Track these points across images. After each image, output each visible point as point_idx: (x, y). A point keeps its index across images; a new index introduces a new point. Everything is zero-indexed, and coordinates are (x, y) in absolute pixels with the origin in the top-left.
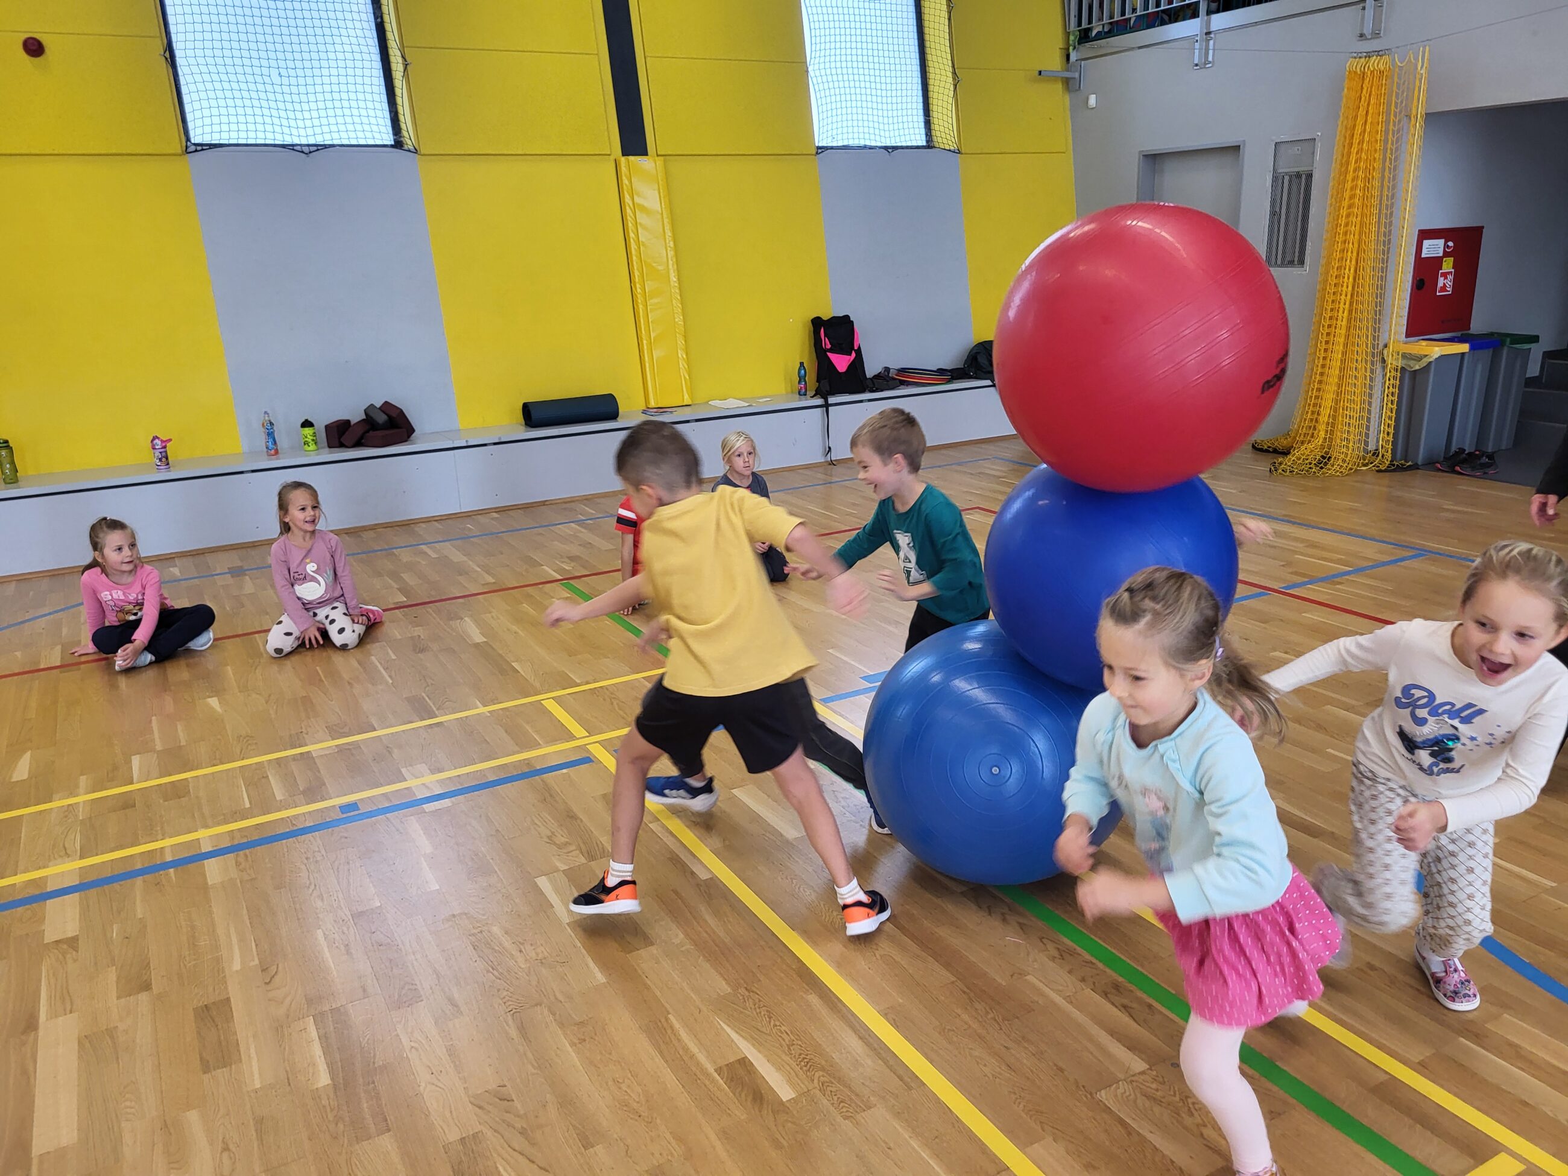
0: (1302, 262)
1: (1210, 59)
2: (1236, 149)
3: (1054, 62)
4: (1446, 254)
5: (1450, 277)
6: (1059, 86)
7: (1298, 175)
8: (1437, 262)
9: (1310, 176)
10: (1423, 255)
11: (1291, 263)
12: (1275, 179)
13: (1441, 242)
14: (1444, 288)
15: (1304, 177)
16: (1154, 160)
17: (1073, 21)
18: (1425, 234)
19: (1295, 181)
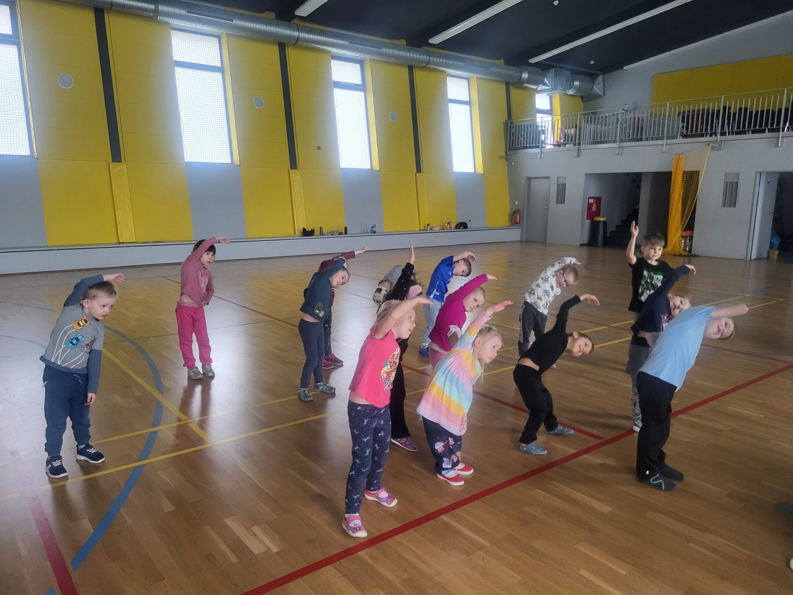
0: (564, 203)
1: (542, 157)
2: (549, 177)
3: (503, 154)
4: (594, 202)
5: (595, 207)
6: (504, 160)
7: (563, 184)
8: (592, 204)
9: (565, 184)
10: (590, 202)
11: (562, 203)
12: (557, 184)
13: (593, 200)
14: (594, 210)
15: (564, 185)
16: (529, 179)
17: (508, 145)
18: (589, 198)
19: (562, 186)
